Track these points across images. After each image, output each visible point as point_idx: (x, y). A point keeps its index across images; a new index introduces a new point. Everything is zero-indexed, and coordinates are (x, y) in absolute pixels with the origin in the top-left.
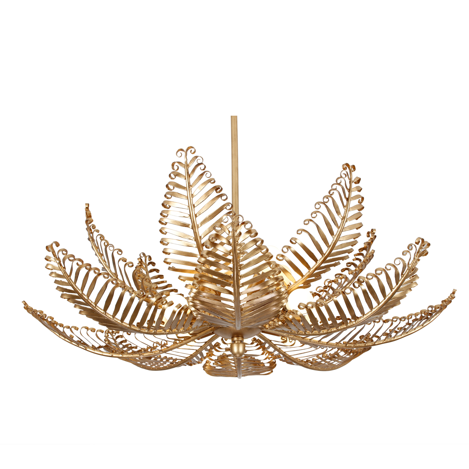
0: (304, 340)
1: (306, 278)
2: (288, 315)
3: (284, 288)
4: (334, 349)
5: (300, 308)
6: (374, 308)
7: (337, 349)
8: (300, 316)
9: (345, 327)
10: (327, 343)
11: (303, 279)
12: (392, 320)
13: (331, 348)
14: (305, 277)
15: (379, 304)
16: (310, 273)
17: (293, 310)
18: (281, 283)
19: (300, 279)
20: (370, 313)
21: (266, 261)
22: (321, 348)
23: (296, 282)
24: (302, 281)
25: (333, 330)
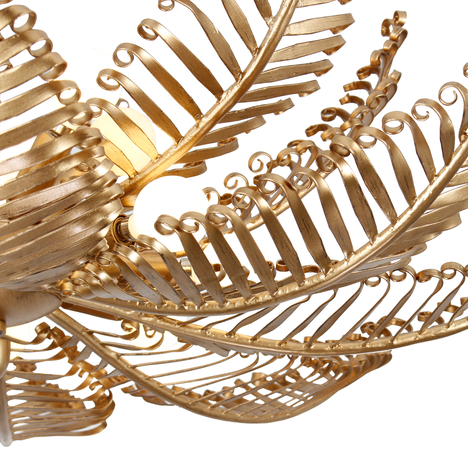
0: (187, 330)
1: (187, 144)
2: (127, 253)
3: (104, 165)
4: (278, 360)
5: (163, 230)
6: (379, 232)
7: (289, 360)
8: (162, 255)
9: (297, 288)
10: (254, 339)
11: (179, 147)
12: (441, 274)
13: (270, 357)
14: (186, 141)
15: (394, 222)
16: (202, 129)
17: (141, 237)
18: (96, 149)
19: (171, 149)
20: (369, 248)
21: (44, 79)
22: (242, 356)
23: (159, 157)
24: (176, 152)
25: (261, 299)
